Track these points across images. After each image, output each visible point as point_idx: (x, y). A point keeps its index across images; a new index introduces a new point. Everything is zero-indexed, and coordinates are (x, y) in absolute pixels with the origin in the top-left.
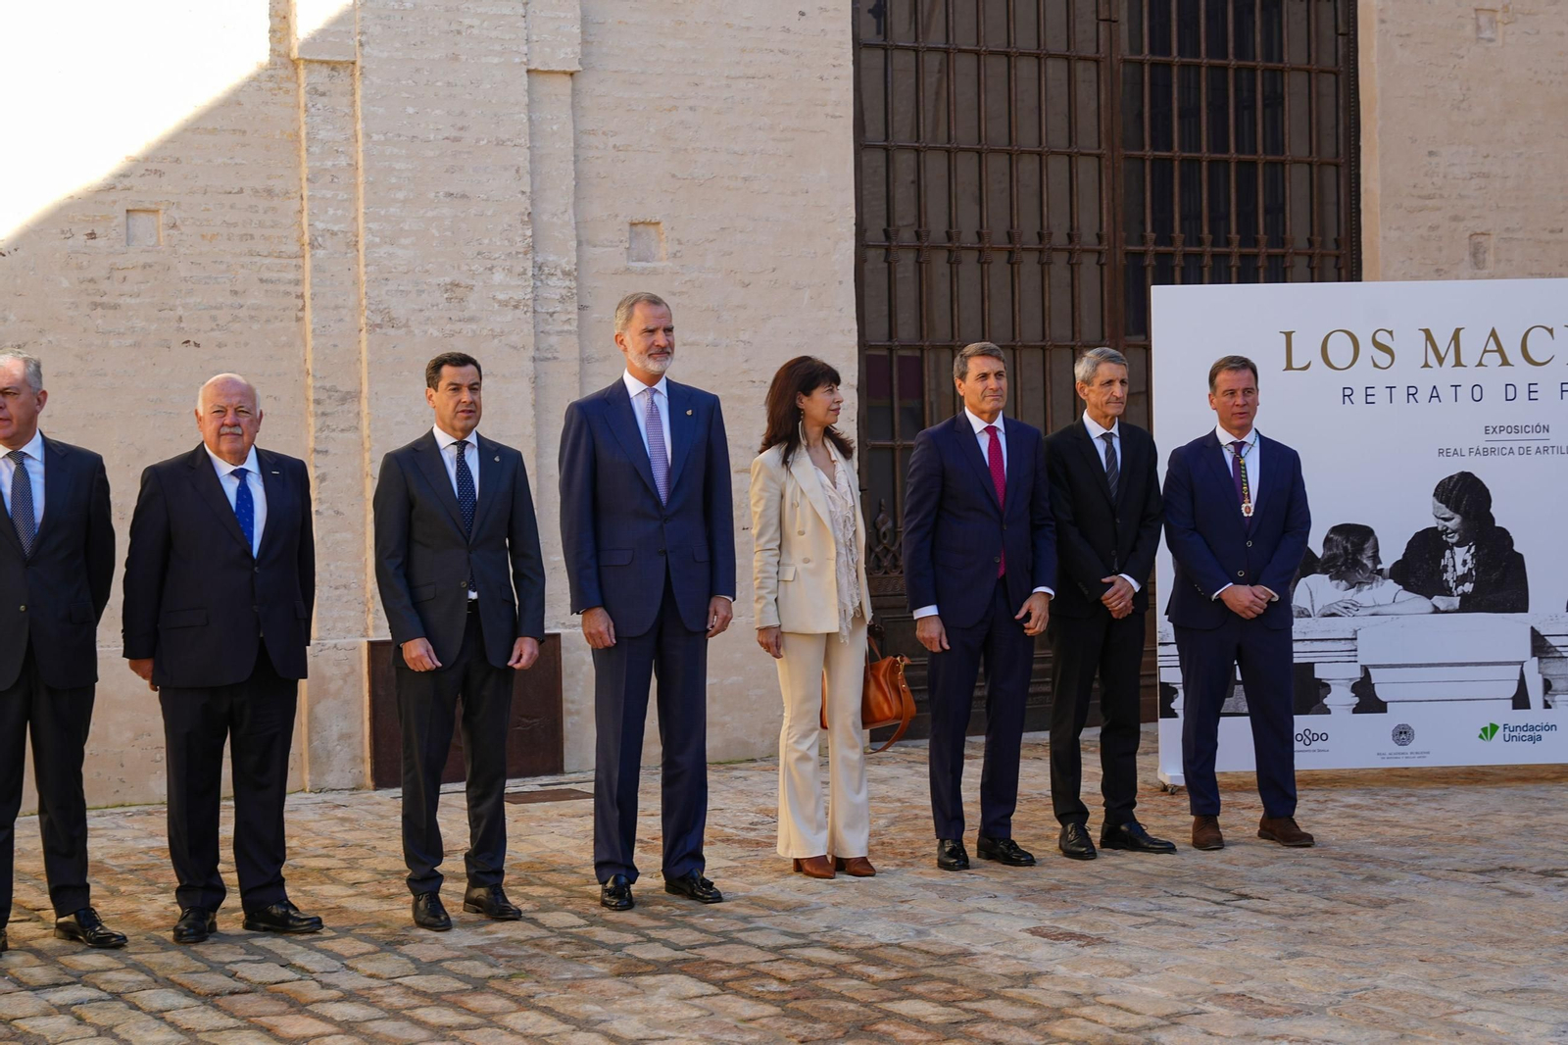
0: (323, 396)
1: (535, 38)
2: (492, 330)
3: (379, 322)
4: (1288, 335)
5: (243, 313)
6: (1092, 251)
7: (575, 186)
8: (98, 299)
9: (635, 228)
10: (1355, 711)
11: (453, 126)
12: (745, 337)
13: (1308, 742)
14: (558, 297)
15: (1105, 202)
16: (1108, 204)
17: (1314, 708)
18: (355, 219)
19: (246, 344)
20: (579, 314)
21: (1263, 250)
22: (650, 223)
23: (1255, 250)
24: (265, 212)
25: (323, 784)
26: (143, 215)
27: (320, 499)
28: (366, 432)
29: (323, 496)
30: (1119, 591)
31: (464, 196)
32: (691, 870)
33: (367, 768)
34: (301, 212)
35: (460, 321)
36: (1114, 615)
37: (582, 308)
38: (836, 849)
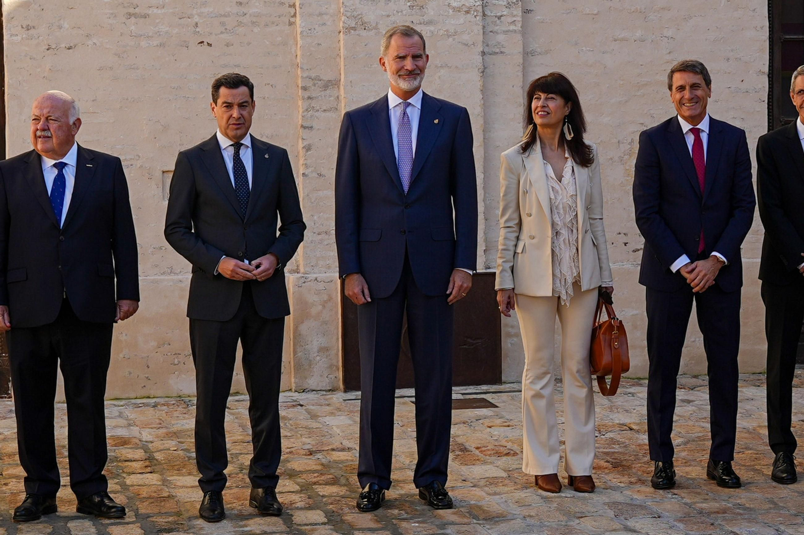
0: (309, 84)
2: (447, 31)
3: (353, 26)
5: (245, 20)
8: (131, 10)
12: (669, 33)
14: (505, 3)
19: (249, 44)
20: (522, 16)
25: (305, 386)
27: (306, 164)
29: (309, 162)
32: (433, 482)
33: (340, 375)
35: (421, 24)
37: (526, 11)
38: (567, 468)
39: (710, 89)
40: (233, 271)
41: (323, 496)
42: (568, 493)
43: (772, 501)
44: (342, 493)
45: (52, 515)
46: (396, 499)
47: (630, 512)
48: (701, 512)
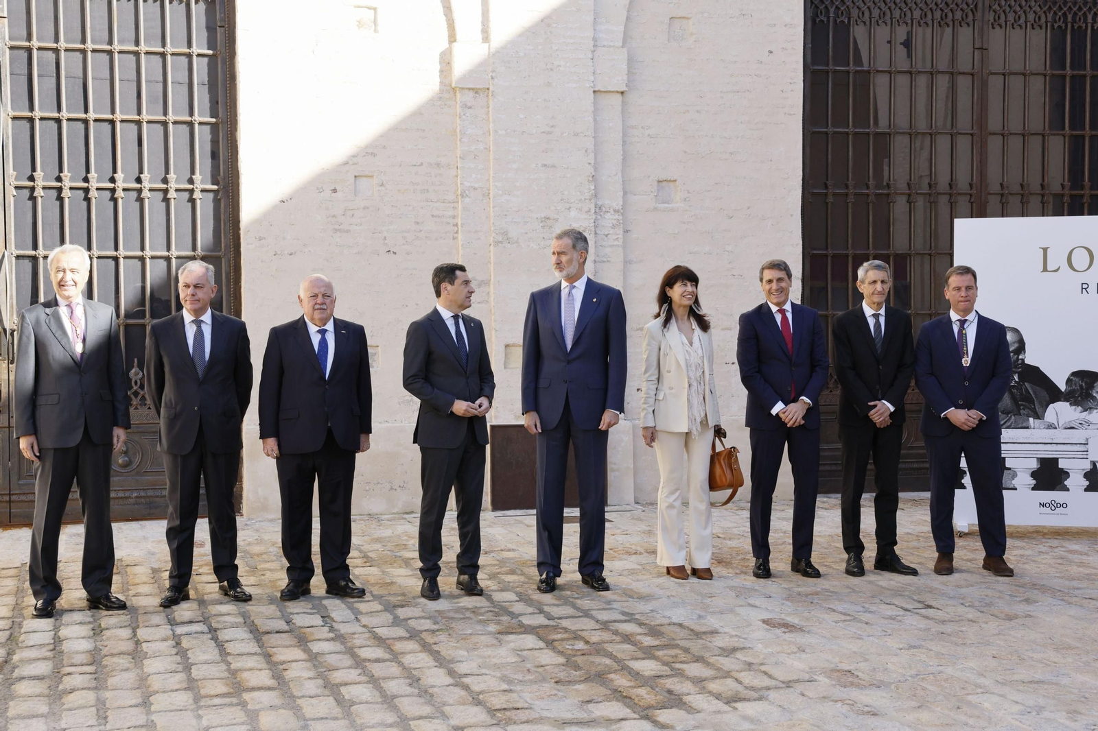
1: (598, 72)
3: (501, 240)
4: (1045, 250)
5: (421, 235)
6: (966, 194)
7: (623, 159)
8: (337, 227)
9: (661, 184)
10: (1086, 490)
11: (547, 125)
12: (730, 248)
13: (1053, 508)
14: (611, 225)
15: (975, 163)
16: (977, 164)
17: (1058, 487)
18: (488, 180)
19: (423, 253)
20: (624, 235)
21: (1087, 192)
22: (670, 181)
23: (1082, 192)
24: (436, 176)
26: (364, 179)
28: (492, 304)
30: (879, 410)
31: (553, 166)
32: (594, 571)
34: (457, 176)
36: (878, 426)
37: (626, 231)
38: (690, 561)
39: (791, 281)
40: (466, 410)
41: (509, 582)
42: (694, 580)
43: (848, 587)
44: (522, 580)
45: (307, 596)
46: (565, 584)
47: (748, 594)
48: (799, 594)
